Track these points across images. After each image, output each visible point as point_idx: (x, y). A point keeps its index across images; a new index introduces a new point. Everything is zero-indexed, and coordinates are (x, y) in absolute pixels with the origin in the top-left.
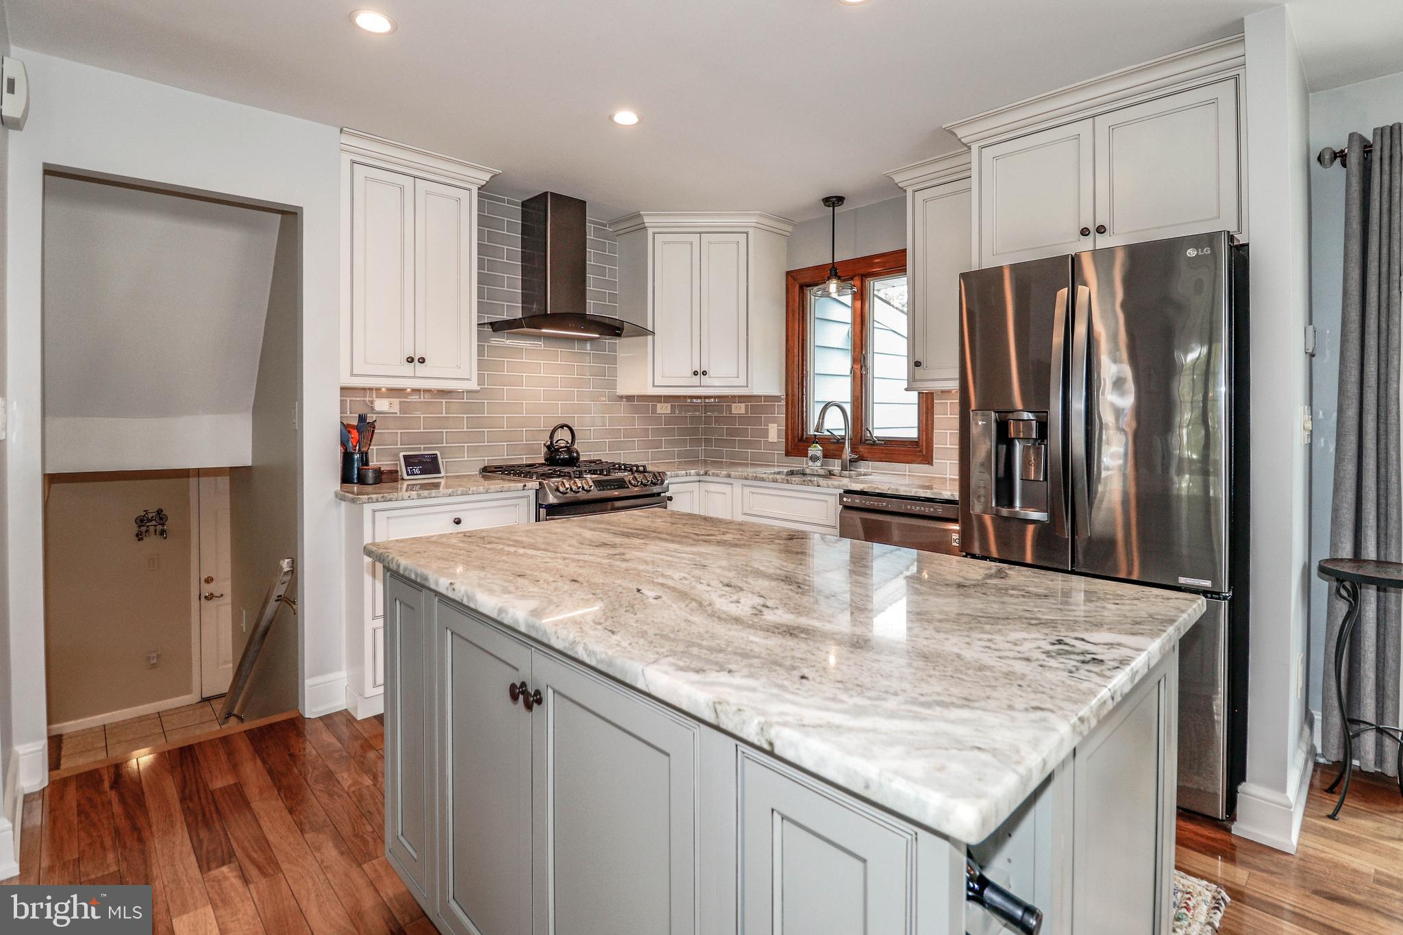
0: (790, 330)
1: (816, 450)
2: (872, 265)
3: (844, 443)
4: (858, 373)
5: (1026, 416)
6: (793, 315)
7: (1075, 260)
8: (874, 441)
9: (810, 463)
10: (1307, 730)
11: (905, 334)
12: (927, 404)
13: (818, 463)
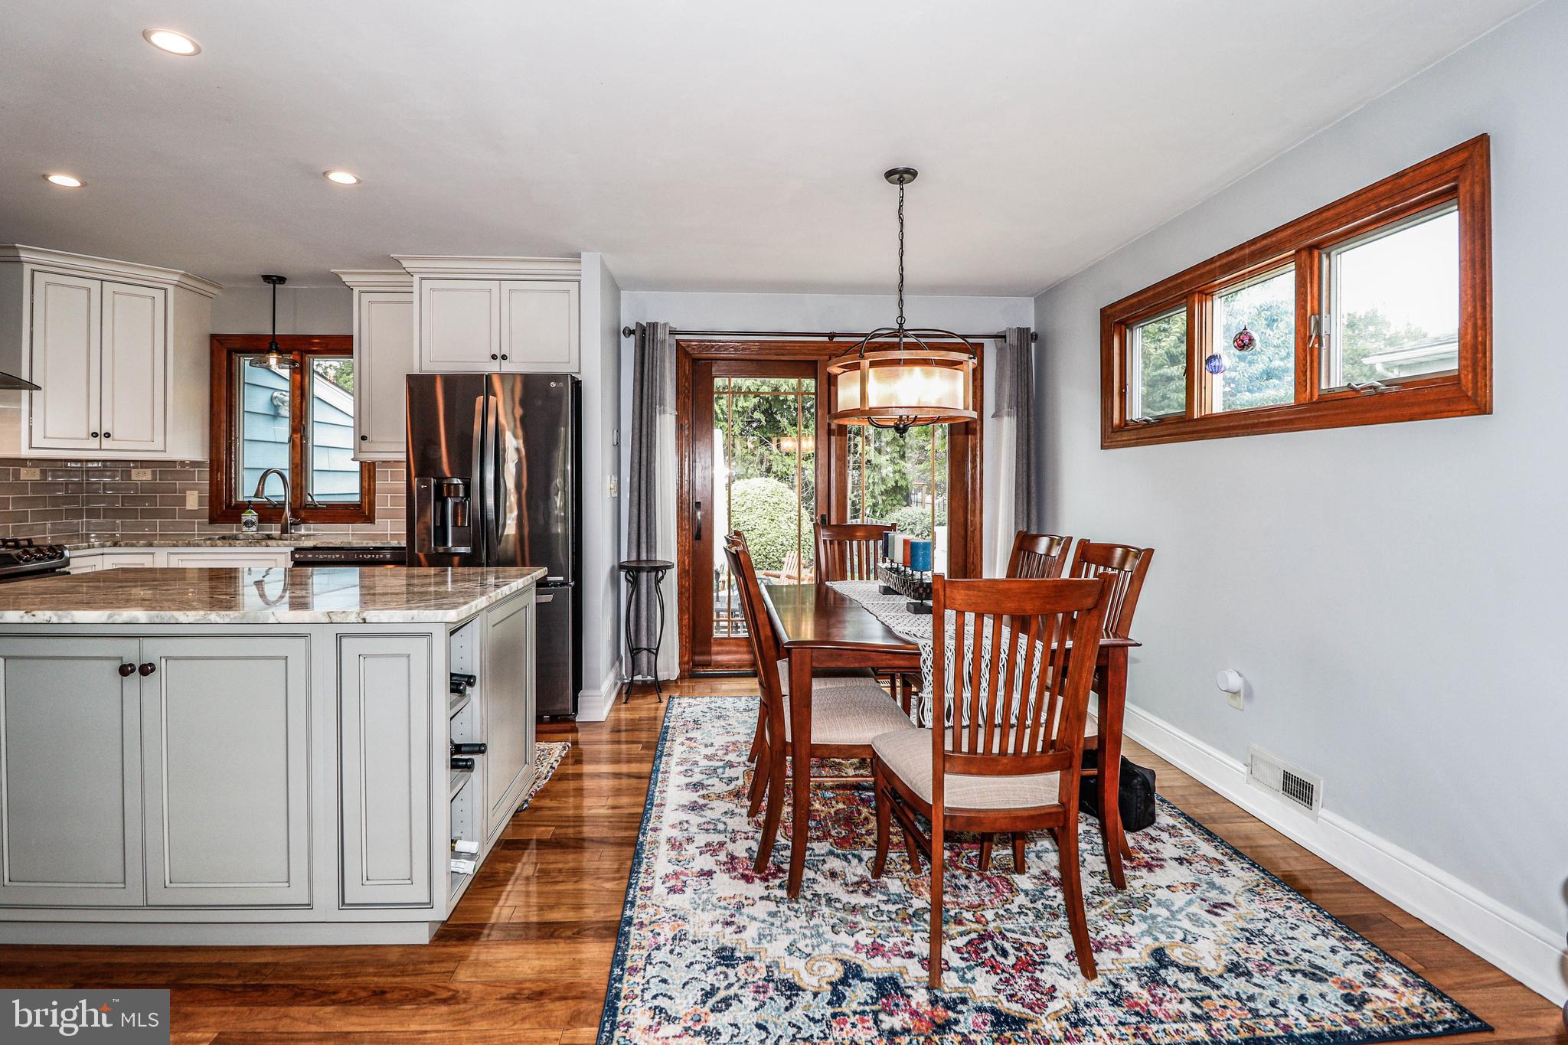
0: (215, 395)
1: (251, 516)
2: (314, 344)
3: (284, 509)
4: (298, 441)
5: (456, 481)
6: (220, 380)
7: (489, 377)
8: (316, 505)
9: (245, 529)
10: (617, 664)
11: (352, 414)
12: (368, 471)
13: (254, 528)
